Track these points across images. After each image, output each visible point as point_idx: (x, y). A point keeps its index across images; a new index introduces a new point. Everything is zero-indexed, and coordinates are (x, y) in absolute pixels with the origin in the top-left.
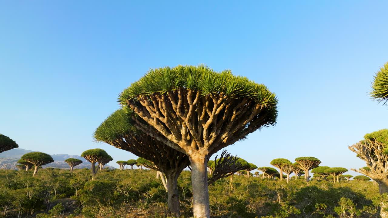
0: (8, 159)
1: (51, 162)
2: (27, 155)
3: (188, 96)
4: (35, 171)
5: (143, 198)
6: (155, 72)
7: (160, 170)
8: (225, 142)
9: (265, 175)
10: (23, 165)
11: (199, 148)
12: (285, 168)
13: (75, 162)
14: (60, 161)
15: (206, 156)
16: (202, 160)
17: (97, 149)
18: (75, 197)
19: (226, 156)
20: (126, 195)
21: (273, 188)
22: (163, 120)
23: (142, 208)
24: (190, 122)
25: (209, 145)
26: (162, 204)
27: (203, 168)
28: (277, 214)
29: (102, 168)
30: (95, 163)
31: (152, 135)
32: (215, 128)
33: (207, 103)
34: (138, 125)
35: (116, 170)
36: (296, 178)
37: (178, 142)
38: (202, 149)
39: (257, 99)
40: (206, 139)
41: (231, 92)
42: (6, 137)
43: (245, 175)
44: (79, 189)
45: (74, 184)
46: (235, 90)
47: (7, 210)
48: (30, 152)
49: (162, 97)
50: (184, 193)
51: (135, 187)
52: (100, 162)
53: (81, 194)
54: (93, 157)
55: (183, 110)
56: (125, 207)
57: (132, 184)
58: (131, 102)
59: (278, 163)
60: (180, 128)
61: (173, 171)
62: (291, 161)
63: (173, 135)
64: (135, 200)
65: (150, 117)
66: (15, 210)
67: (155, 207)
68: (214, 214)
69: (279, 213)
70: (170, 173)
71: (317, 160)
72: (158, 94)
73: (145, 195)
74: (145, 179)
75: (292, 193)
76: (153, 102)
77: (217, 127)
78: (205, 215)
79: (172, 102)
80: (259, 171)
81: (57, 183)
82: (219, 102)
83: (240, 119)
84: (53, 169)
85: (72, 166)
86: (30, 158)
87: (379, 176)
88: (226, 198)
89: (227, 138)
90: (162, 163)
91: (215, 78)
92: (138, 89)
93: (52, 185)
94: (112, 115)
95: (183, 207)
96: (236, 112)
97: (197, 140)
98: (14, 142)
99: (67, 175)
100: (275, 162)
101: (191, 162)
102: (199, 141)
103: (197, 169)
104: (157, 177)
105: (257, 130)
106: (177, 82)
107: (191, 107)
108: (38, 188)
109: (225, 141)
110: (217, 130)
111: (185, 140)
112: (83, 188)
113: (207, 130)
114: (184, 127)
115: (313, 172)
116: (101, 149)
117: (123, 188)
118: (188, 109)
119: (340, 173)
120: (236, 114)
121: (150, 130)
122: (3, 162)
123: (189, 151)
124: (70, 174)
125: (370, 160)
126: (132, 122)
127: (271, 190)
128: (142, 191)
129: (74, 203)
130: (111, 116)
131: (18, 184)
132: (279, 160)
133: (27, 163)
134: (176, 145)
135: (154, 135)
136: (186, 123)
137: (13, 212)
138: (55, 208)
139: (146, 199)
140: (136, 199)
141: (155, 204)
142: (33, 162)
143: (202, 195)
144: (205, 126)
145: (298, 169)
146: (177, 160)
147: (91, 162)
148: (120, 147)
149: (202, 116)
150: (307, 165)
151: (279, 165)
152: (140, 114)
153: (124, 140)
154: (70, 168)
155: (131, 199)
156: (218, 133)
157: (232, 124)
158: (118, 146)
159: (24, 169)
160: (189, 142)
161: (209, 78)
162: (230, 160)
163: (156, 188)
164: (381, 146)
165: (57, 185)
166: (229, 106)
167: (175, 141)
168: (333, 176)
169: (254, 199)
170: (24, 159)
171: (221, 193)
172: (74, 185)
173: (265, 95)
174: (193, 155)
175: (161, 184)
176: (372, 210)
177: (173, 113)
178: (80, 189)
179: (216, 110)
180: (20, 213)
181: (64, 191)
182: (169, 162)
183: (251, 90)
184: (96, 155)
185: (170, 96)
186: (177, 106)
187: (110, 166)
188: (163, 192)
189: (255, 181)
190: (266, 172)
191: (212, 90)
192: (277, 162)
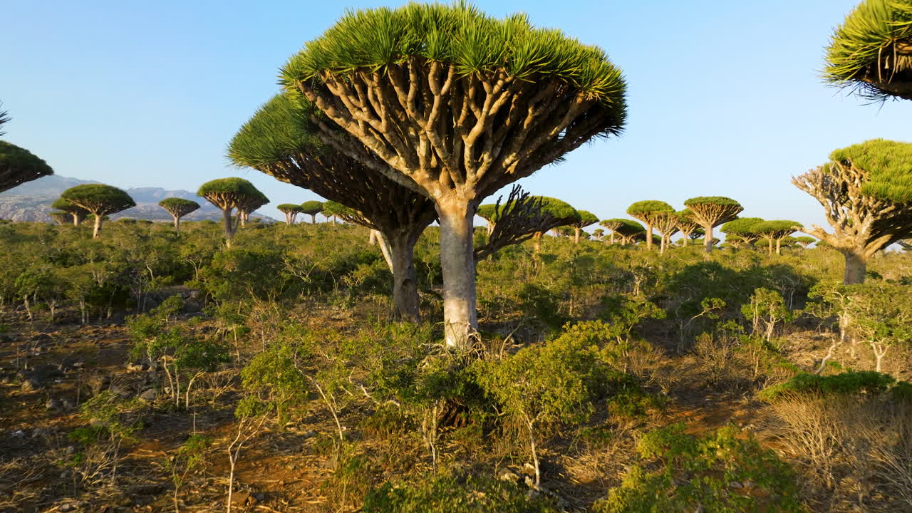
0: (26, 197)
1: (129, 207)
2: (75, 190)
3: (430, 76)
4: (96, 226)
5: (342, 286)
6: (357, 18)
7: (376, 228)
8: (511, 172)
9: (616, 237)
10: (65, 212)
11: (456, 184)
12: (659, 222)
13: (184, 207)
14: (147, 204)
15: (471, 201)
16: (462, 209)
17: (232, 179)
18: (195, 282)
19: (520, 197)
20: (303, 278)
21: (625, 266)
22: (378, 125)
23: (340, 307)
24: (436, 132)
25: (477, 179)
26: (382, 299)
27: (463, 227)
28: (616, 318)
29: (246, 221)
30: (229, 209)
31: (355, 157)
32: (489, 143)
33: (471, 92)
34: (324, 133)
35: (277, 224)
36: (685, 243)
37: (412, 173)
38: (462, 187)
39: (579, 82)
40: (471, 167)
41: (523, 67)
42: (22, 149)
43: (571, 238)
44: (201, 267)
45: (190, 255)
46: (531, 62)
47: (56, 308)
48: (79, 184)
49: (375, 78)
50: (430, 277)
51: (322, 264)
52: (240, 209)
53: (207, 278)
54: (225, 197)
55: (420, 104)
56: (304, 304)
57: (317, 255)
58: (307, 84)
59: (645, 210)
60: (415, 142)
61: (403, 231)
62: (674, 207)
63: (401, 158)
64: (325, 290)
65: (349, 118)
66: (71, 308)
67: (367, 305)
68: (494, 318)
69: (620, 315)
70: (397, 235)
71: (735, 203)
72: (367, 70)
73: (346, 279)
74: (345, 246)
75: (667, 276)
76: (356, 87)
77: (493, 141)
78: (467, 318)
79: (396, 89)
80: (602, 228)
81: (152, 253)
82: (496, 88)
83: (544, 124)
84: (134, 222)
85: (176, 216)
86: (81, 198)
87: (848, 241)
88: (520, 286)
89: (516, 163)
90: (380, 214)
91: (489, 36)
92: (322, 57)
93: (141, 256)
94: (265, 108)
95: (426, 305)
96: (534, 110)
97: (452, 170)
98: (42, 162)
99: (169, 235)
100: (638, 208)
101: (439, 214)
102: (455, 170)
103: (451, 229)
104: (372, 241)
105: (584, 144)
106: (406, 46)
107: (437, 99)
108: (115, 265)
109: (511, 169)
110: (494, 147)
111: (427, 169)
112: (209, 264)
113: (471, 148)
114: (424, 140)
115: (724, 230)
116: (241, 179)
117: (297, 266)
118: (432, 103)
119: (786, 232)
120: (533, 113)
121: (351, 146)
122: (16, 205)
123: (436, 191)
124: (176, 234)
125: (837, 206)
126: (312, 128)
127: (621, 270)
128: (339, 272)
129: (194, 296)
130: (263, 110)
131: (67, 256)
132: (646, 204)
133: (73, 208)
134: (407, 177)
135: (359, 157)
136: (428, 133)
137: (68, 312)
138: (167, 304)
139: (348, 287)
140: (328, 288)
141: (368, 298)
142: (89, 207)
143: (460, 281)
144: (469, 140)
145: (690, 223)
146: (412, 206)
147: (220, 207)
148: (288, 180)
149: (462, 118)
150: (712, 215)
151: (646, 216)
152: (329, 112)
153: (294, 162)
154: (174, 219)
155: (316, 289)
156: (496, 155)
157: (525, 135)
158: (282, 177)
159: (68, 221)
160: (435, 173)
161: (476, 36)
162: (529, 208)
163: (370, 264)
164: (861, 177)
165: (153, 257)
166: (519, 96)
167: (405, 171)
168: (768, 239)
169: (581, 288)
170: (67, 201)
171: (508, 276)
172: (189, 259)
173: (597, 73)
174: (444, 200)
175: (381, 257)
176: (823, 310)
177: (400, 111)
178: (204, 268)
179: (490, 106)
180: (86, 314)
181: (168, 270)
182: (394, 213)
183: (567, 62)
184: (233, 192)
185: (391, 76)
186: (407, 98)
187: (262, 215)
188: (385, 274)
189: (589, 250)
190: (618, 230)
191: (481, 64)
192: (642, 208)
